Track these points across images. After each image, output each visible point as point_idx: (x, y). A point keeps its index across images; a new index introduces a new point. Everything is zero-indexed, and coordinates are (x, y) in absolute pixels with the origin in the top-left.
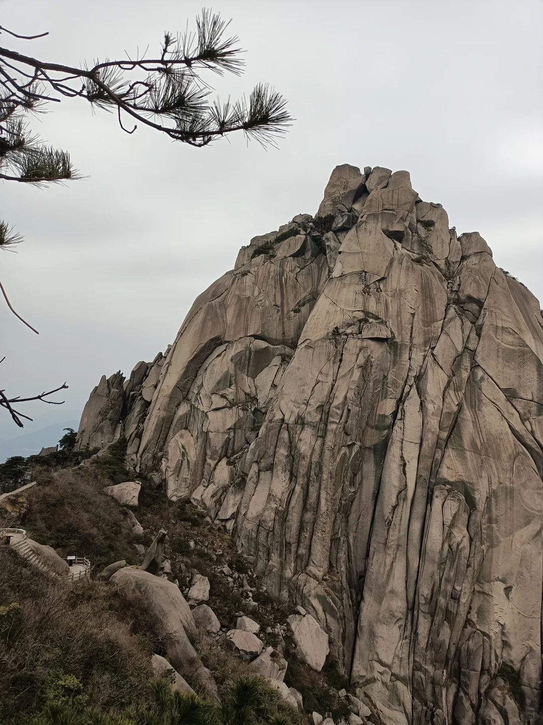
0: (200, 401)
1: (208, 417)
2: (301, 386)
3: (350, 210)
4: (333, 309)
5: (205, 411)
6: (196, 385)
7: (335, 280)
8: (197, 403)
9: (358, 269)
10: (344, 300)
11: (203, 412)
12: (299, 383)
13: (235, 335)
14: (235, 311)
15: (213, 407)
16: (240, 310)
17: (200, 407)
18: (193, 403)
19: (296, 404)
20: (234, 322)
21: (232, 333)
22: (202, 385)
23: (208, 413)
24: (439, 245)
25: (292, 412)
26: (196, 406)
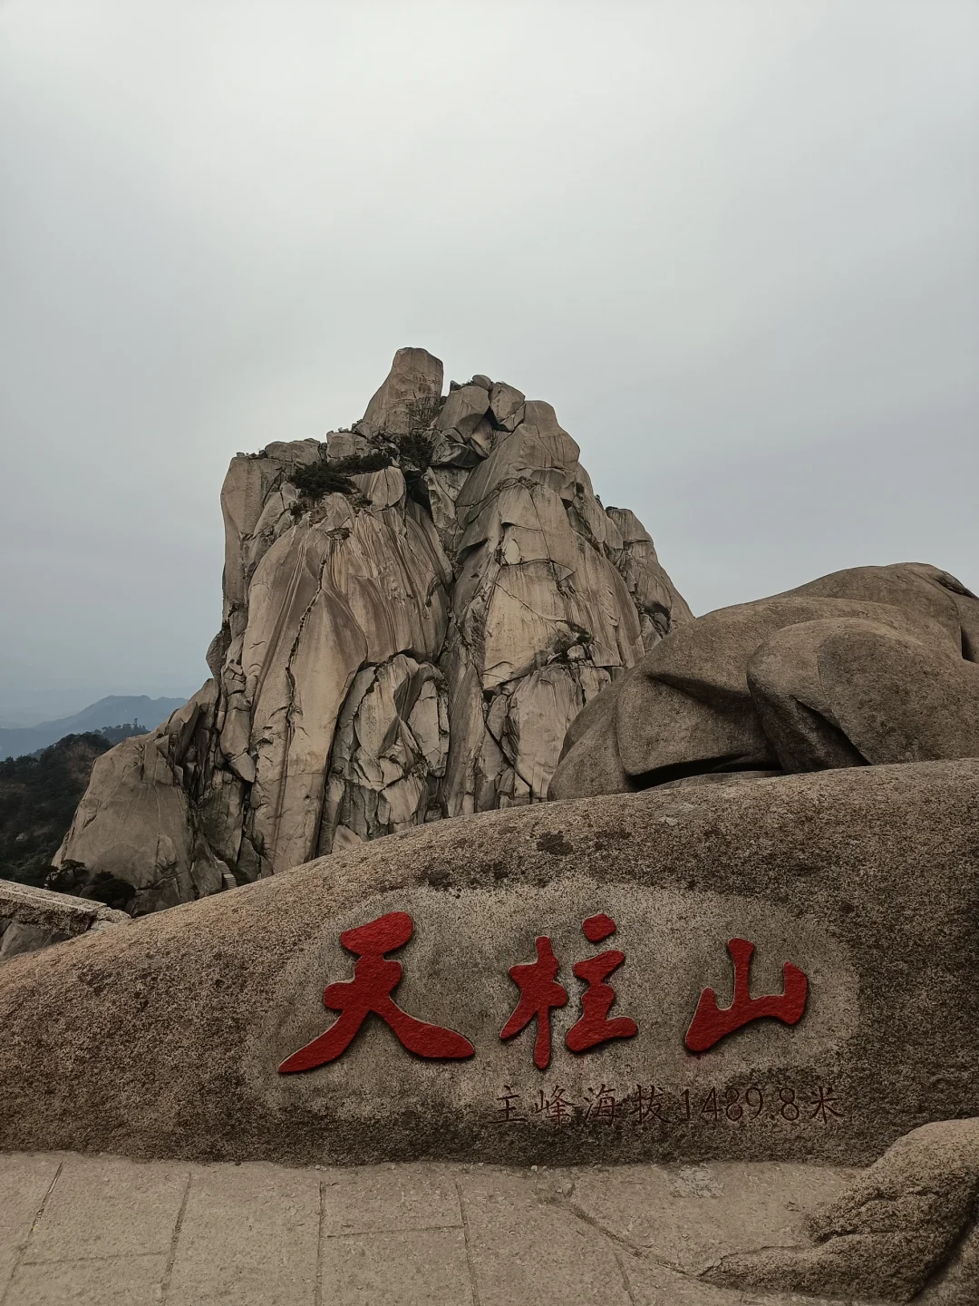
0: (360, 773)
1: (385, 800)
2: (549, 741)
3: (468, 441)
4: (528, 616)
5: (378, 788)
6: (345, 746)
7: (513, 569)
8: (356, 777)
9: (543, 556)
10: (539, 603)
11: (373, 791)
12: (546, 736)
13: (382, 653)
14: (365, 607)
15: (388, 781)
16: (375, 607)
17: (364, 782)
18: (348, 778)
19: (547, 768)
20: (373, 628)
21: (377, 648)
22: (357, 745)
23: (384, 792)
24: (597, 523)
25: (543, 780)
26: (356, 781)
